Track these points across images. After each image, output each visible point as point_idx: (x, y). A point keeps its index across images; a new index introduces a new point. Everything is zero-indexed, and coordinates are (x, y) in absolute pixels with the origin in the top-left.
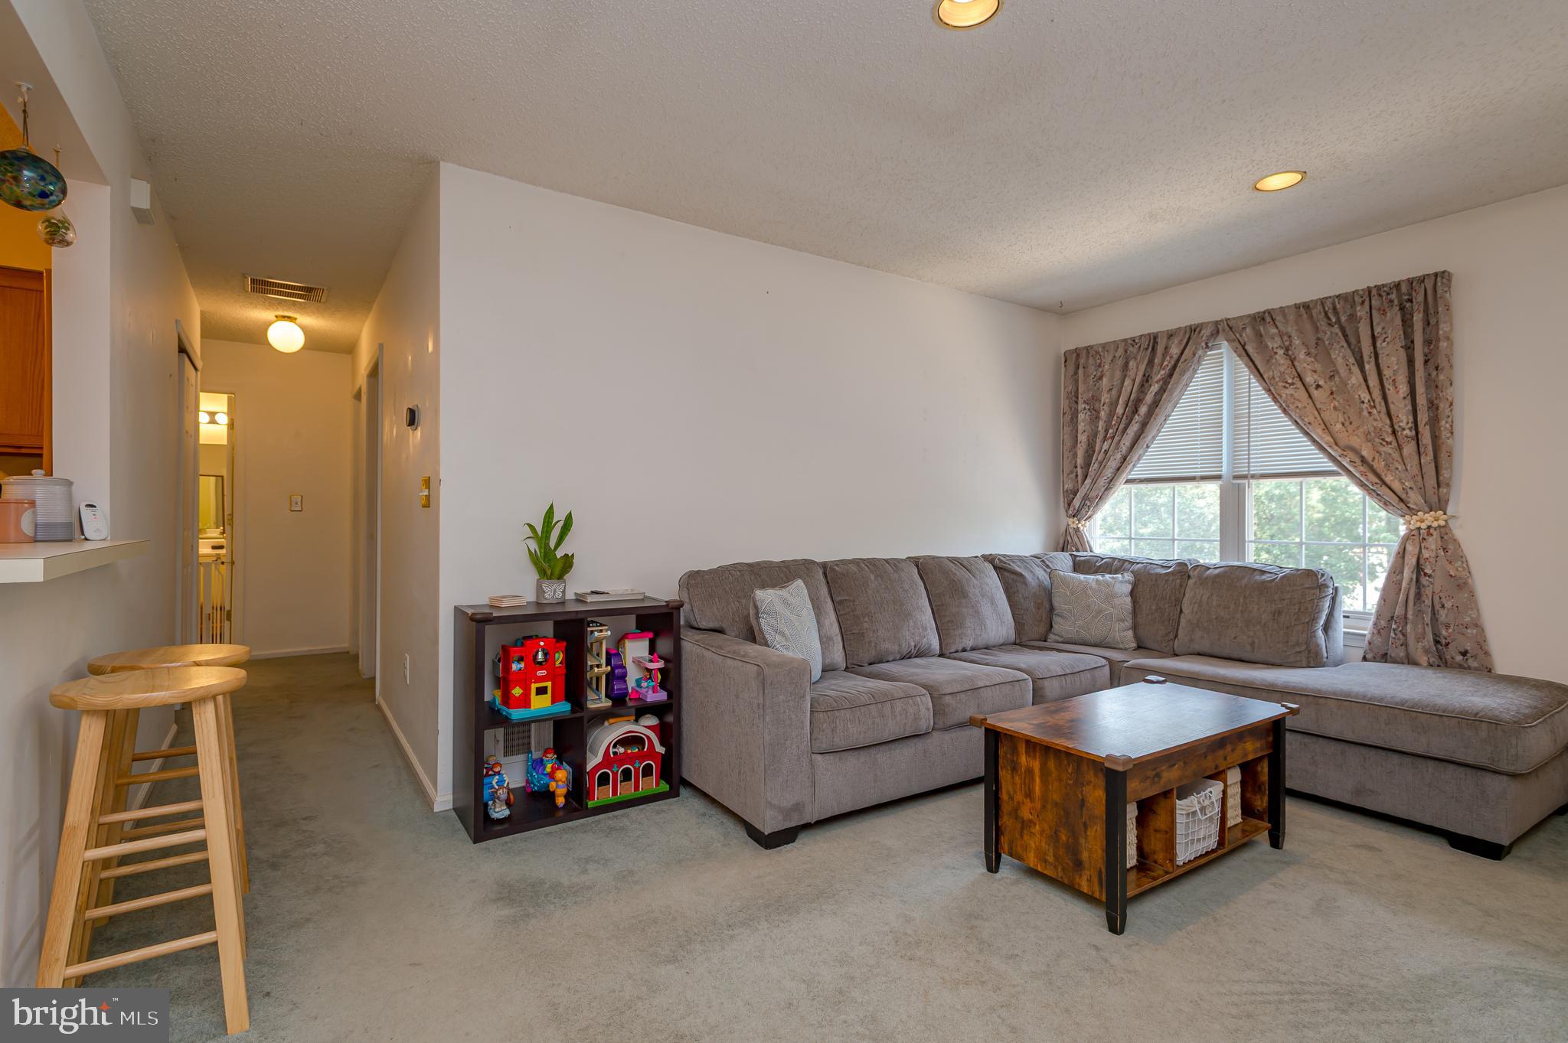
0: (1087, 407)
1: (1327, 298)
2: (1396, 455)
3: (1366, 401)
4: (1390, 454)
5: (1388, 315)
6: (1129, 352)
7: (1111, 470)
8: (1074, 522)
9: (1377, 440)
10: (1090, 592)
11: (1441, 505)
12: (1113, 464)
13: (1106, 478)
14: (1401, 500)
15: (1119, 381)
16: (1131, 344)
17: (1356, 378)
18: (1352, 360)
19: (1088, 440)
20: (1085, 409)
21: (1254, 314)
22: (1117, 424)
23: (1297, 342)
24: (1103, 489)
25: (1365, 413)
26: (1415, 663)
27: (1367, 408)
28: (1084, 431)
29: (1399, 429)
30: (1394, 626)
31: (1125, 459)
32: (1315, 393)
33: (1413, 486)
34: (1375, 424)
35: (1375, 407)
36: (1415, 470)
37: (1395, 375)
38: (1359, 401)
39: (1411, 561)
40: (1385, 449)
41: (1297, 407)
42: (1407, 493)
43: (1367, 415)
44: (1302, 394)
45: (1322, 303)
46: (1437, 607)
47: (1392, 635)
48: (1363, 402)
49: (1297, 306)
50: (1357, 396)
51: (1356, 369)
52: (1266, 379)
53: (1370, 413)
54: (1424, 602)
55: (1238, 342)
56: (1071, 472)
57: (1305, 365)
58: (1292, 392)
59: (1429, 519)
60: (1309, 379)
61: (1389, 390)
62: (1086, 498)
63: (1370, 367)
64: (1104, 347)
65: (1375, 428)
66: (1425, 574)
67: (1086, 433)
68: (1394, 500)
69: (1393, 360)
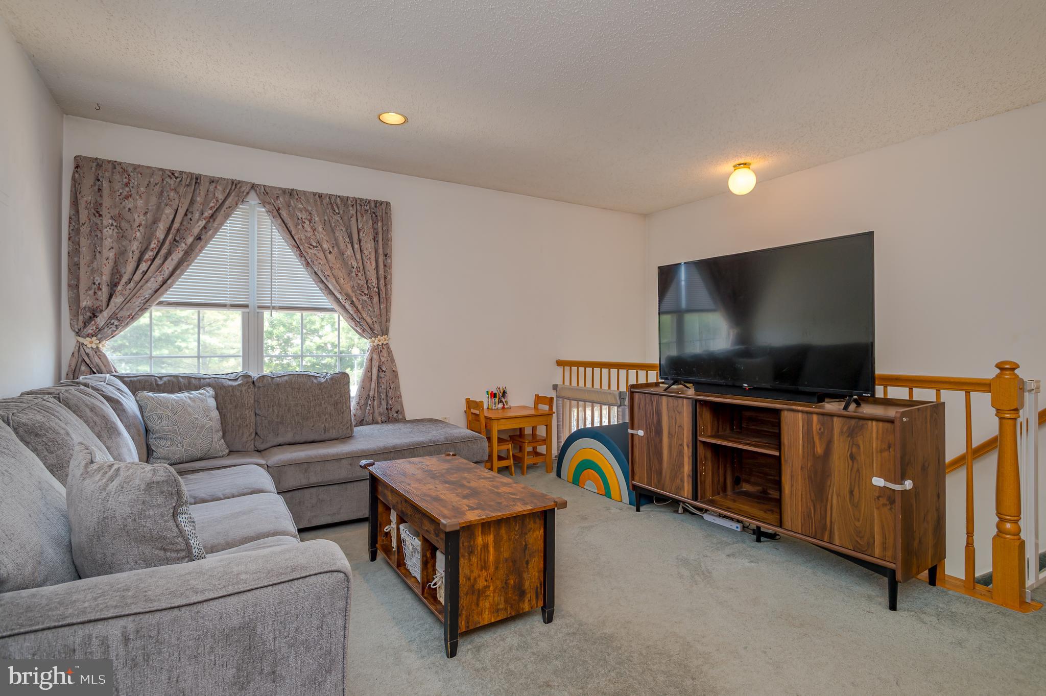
0: (115, 224)
1: (332, 195)
2: (369, 302)
3: (355, 267)
4: (366, 301)
5: (364, 218)
6: (165, 182)
7: (150, 291)
8: (91, 342)
9: (358, 292)
10: (189, 409)
11: (385, 332)
12: (152, 285)
13: (143, 298)
14: (371, 328)
15: (155, 207)
16: (169, 176)
17: (349, 252)
18: (347, 240)
19: (115, 258)
20: (112, 225)
21: (285, 189)
22: (157, 248)
23: (317, 219)
24: (138, 309)
25: (354, 274)
26: (377, 423)
27: (355, 271)
28: (112, 248)
29: (372, 287)
30: (369, 403)
31: (164, 282)
32: (329, 256)
33: (377, 321)
34: (359, 282)
35: (359, 271)
36: (377, 312)
37: (370, 254)
38: (350, 266)
39: (376, 364)
40: (363, 298)
41: (320, 263)
42: (374, 325)
43: (355, 276)
44: (321, 255)
45: (330, 197)
46: (388, 389)
47: (368, 408)
48: (353, 268)
49: (314, 194)
50: (350, 263)
51: (349, 246)
52: (296, 240)
53: (357, 275)
54: (381, 387)
55: (273, 206)
56: (90, 289)
57: (323, 236)
58: (315, 252)
59: (381, 340)
60: (325, 246)
61: (367, 263)
62: (114, 316)
63: (356, 246)
64: (135, 169)
65: (359, 284)
66: (383, 371)
67: (113, 250)
68: (368, 329)
69: (369, 246)
